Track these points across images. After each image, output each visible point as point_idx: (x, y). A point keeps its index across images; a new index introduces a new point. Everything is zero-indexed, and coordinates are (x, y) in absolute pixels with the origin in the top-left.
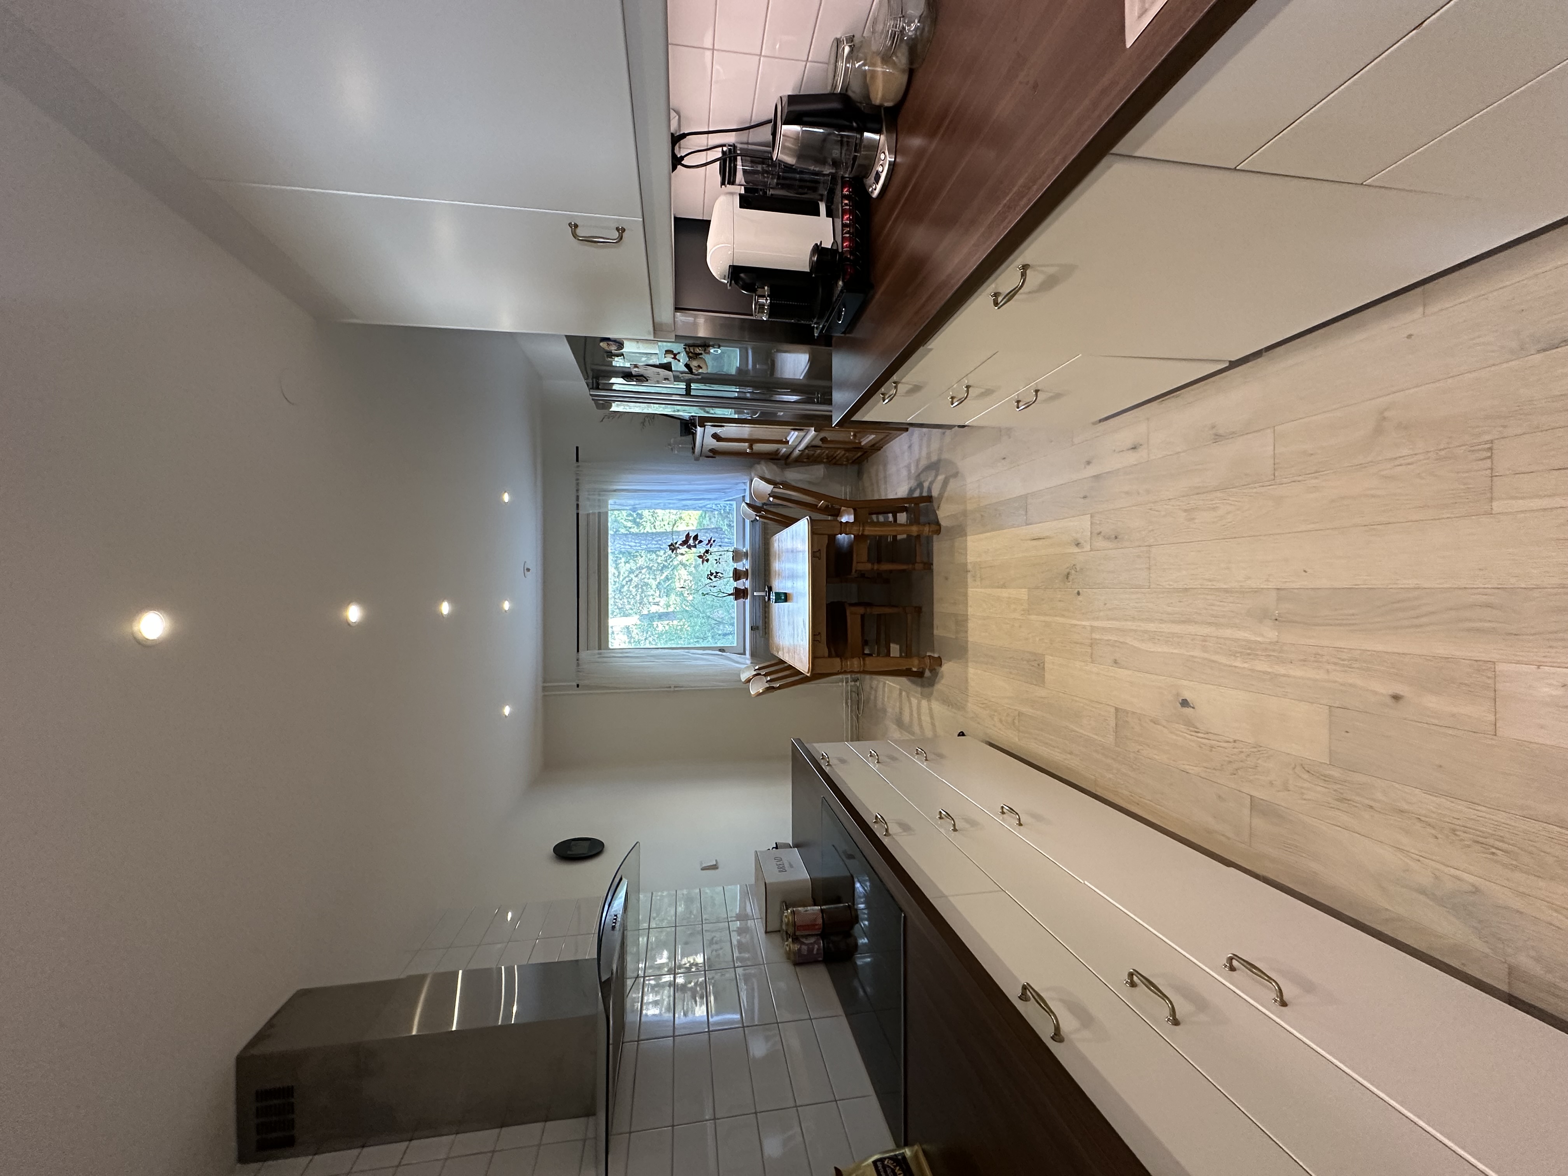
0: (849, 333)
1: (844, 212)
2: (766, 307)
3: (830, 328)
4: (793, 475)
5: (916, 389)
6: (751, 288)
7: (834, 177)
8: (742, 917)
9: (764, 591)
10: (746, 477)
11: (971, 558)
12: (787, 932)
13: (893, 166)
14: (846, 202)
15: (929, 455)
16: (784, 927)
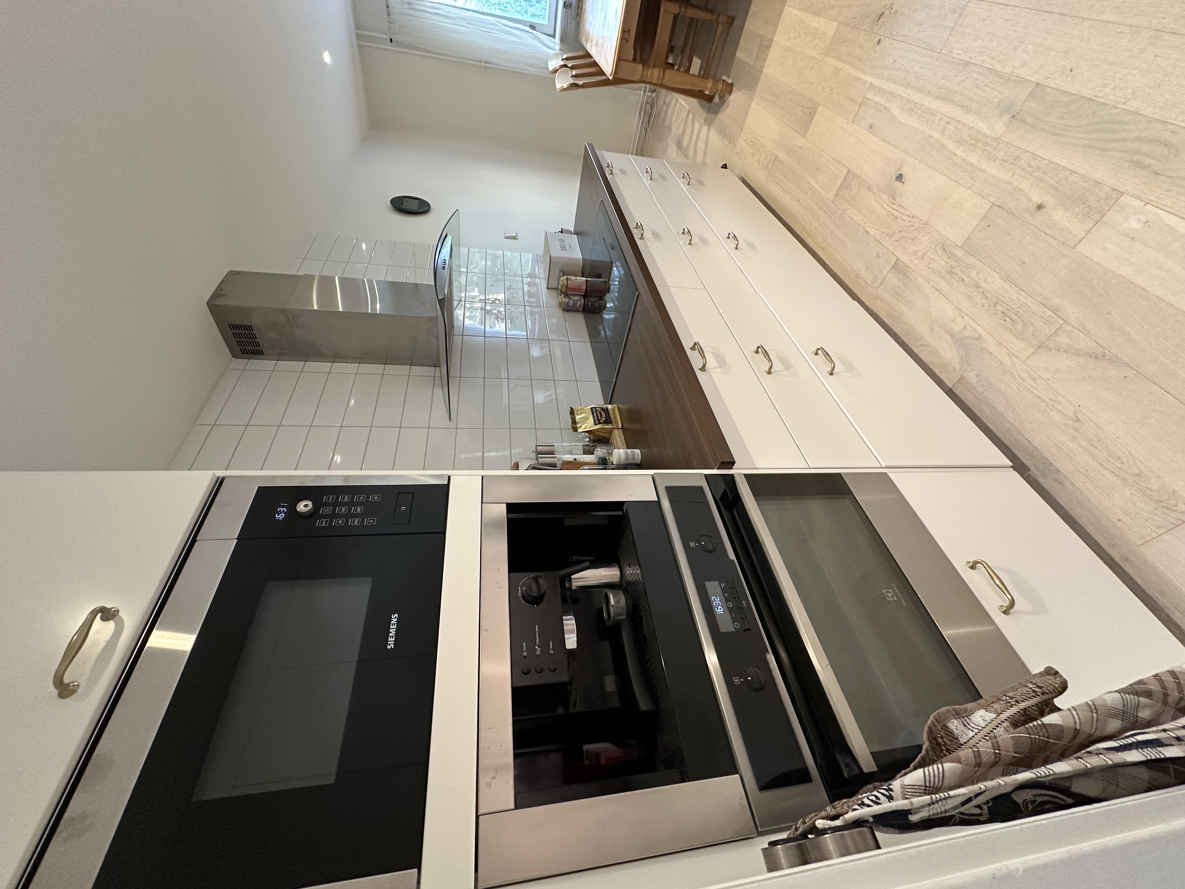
8: (532, 275)
12: (561, 291)
16: (560, 287)
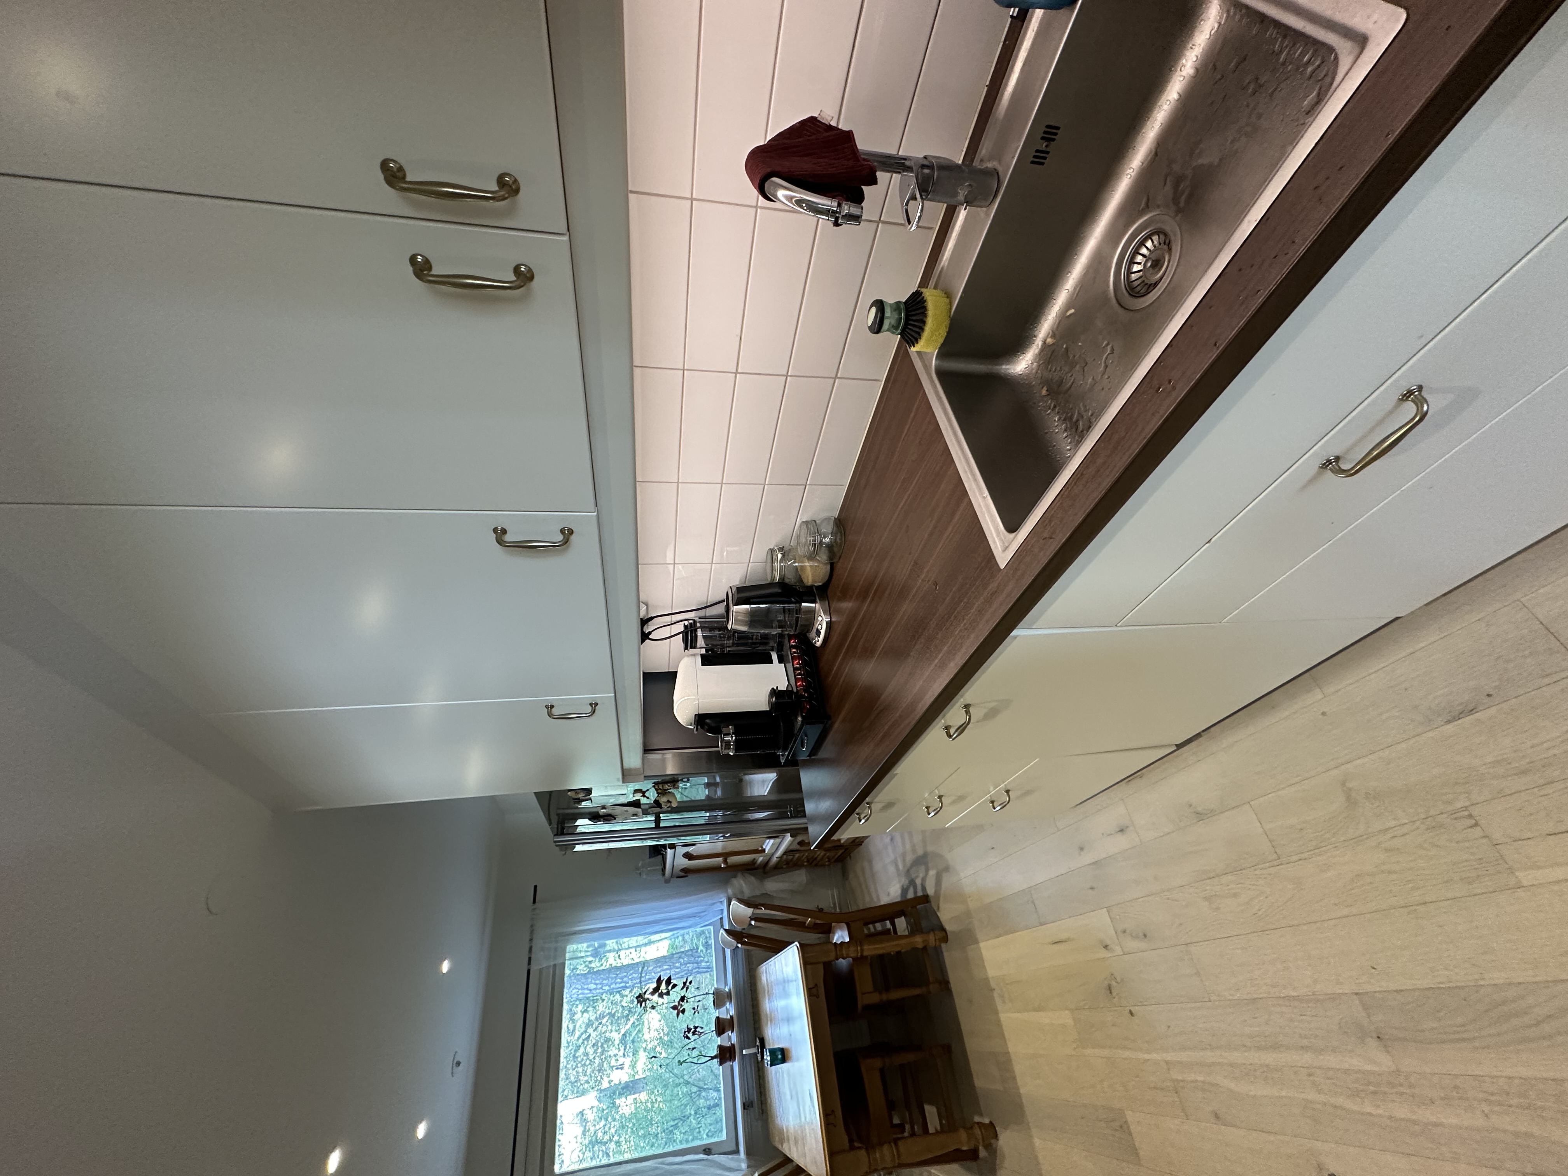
0: (814, 755)
1: (793, 659)
2: (732, 743)
3: (794, 755)
4: (773, 886)
5: (889, 805)
6: (717, 731)
7: (781, 635)
9: (755, 1046)
10: (722, 895)
11: (991, 972)
13: (829, 625)
14: (794, 650)
15: (914, 850)
